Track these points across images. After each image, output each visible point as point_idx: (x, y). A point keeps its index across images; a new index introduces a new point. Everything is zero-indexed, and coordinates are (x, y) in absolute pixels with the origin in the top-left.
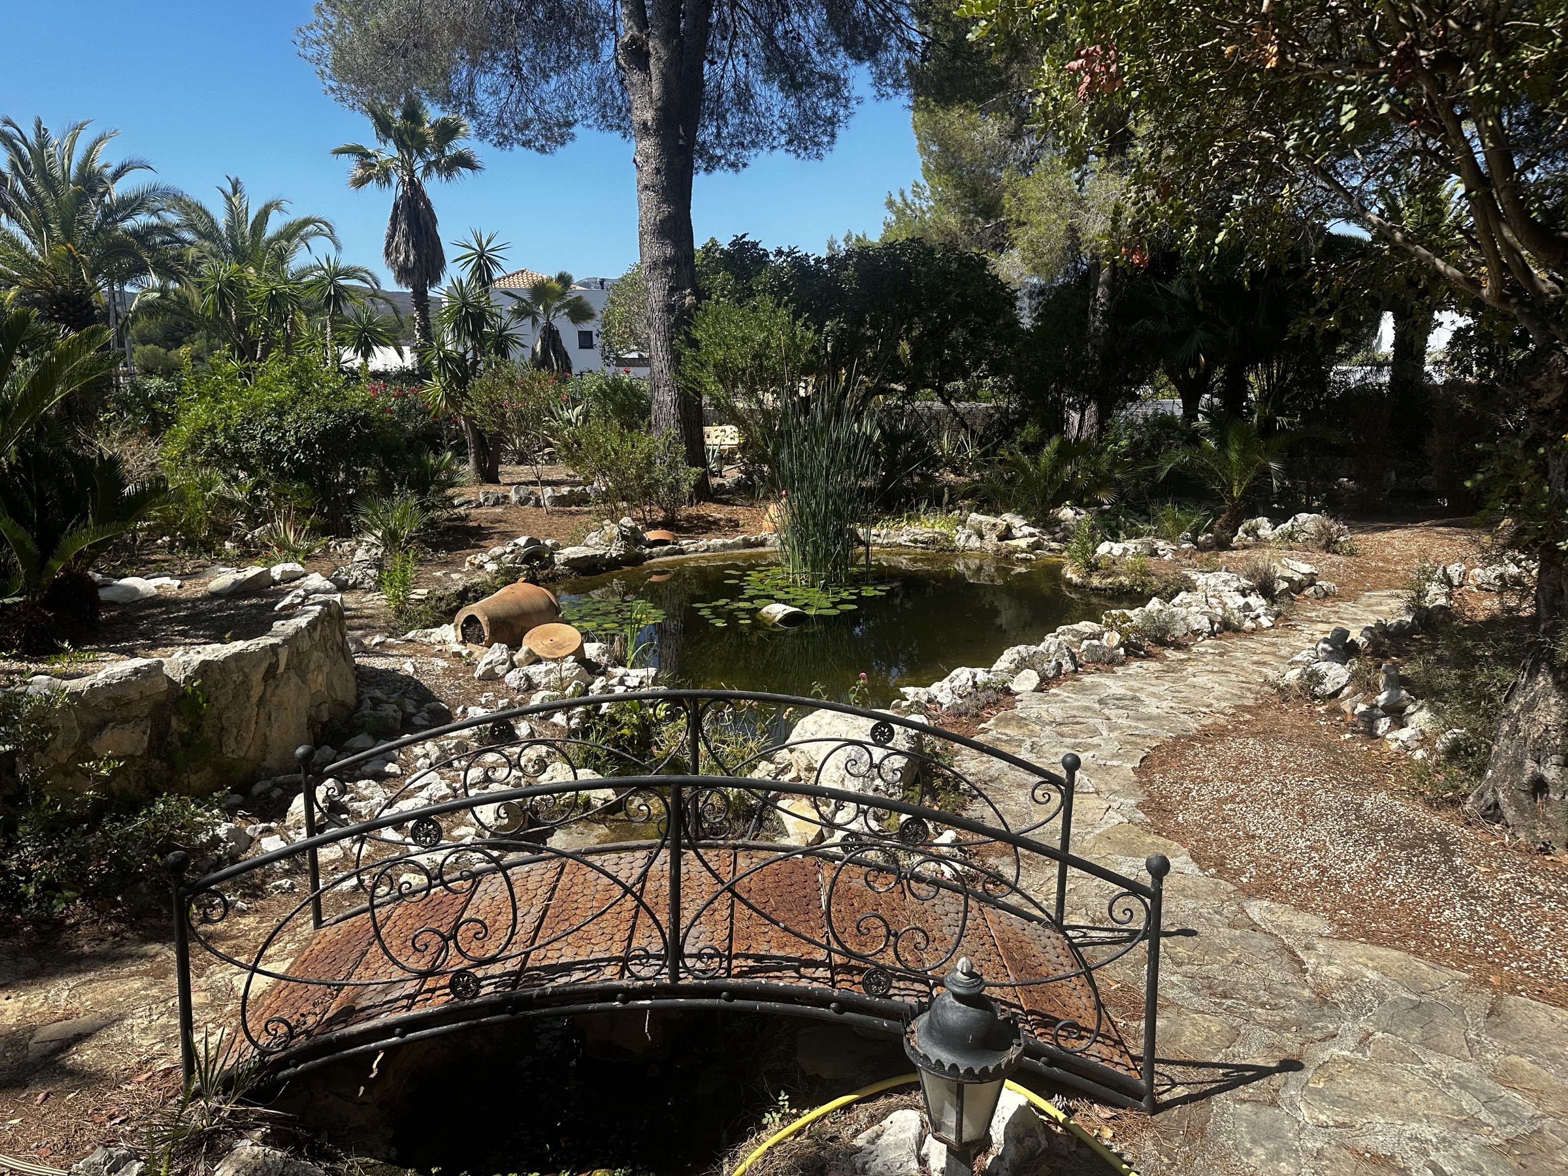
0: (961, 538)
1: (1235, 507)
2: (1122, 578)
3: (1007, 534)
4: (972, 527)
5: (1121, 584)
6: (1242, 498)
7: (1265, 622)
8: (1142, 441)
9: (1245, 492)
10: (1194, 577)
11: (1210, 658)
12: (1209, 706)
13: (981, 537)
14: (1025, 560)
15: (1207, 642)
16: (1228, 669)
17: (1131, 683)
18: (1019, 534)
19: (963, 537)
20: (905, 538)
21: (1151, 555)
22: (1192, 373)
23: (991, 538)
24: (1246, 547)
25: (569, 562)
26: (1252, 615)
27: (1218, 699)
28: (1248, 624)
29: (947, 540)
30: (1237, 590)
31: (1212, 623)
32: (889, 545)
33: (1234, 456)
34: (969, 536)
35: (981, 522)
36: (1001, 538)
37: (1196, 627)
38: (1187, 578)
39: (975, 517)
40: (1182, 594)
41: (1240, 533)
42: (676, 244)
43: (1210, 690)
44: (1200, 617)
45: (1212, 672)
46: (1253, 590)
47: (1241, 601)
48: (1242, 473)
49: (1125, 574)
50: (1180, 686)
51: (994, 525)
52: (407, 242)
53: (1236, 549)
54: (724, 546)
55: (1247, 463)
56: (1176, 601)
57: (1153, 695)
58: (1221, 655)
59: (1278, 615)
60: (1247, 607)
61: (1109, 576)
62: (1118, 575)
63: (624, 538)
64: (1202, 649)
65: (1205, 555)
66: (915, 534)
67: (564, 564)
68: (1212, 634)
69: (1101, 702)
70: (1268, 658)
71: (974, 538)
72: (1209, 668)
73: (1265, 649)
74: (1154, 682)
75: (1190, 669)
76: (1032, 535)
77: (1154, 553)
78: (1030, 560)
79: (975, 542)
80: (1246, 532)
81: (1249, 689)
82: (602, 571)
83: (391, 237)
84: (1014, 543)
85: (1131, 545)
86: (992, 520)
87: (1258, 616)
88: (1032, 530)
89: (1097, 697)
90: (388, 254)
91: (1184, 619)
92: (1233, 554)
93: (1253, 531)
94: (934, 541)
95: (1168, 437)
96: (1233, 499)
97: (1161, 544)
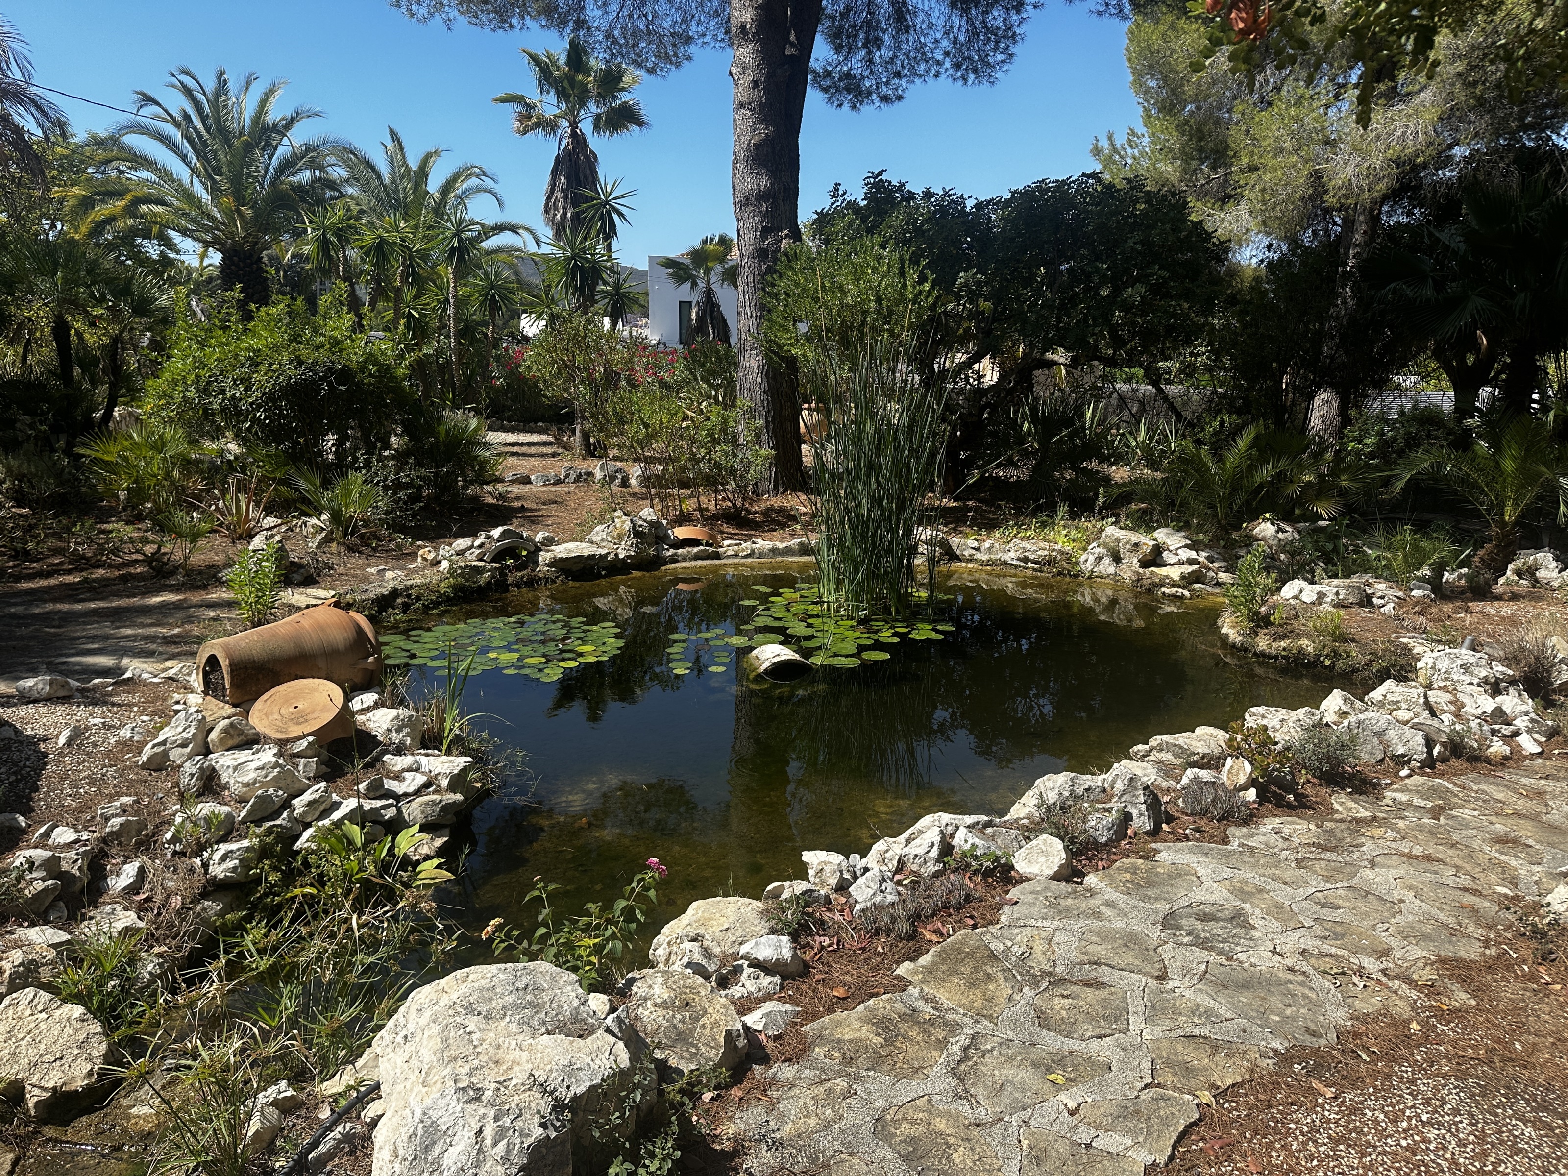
0: (1087, 561)
1: (1505, 535)
2: (1304, 642)
3: (1155, 558)
4: (1105, 545)
5: (1301, 650)
6: (1516, 523)
7: (1528, 744)
8: (1394, 439)
9: (1523, 515)
10: (1418, 650)
11: (1412, 816)
12: (1383, 953)
13: (1117, 559)
14: (1174, 598)
15: (1417, 779)
16: (1440, 852)
17: (1247, 874)
18: (1172, 559)
19: (1091, 559)
20: (1012, 554)
21: (1361, 604)
22: (1470, 360)
23: (1131, 565)
24: (1515, 597)
25: (556, 563)
26: (1506, 730)
27: (1404, 934)
28: (1498, 747)
29: (1068, 561)
30: (1485, 681)
31: (1429, 744)
32: (991, 563)
33: (1508, 465)
34: (1100, 558)
35: (1118, 540)
36: (1145, 563)
37: (1401, 751)
38: (1406, 650)
39: (1112, 531)
40: (1389, 684)
41: (1509, 573)
42: (773, 175)
43: (1394, 907)
44: (1408, 732)
45: (1410, 856)
46: (1513, 682)
47: (1488, 704)
48: (1520, 489)
49: (1309, 637)
50: (1337, 891)
51: (1137, 545)
52: (565, 198)
53: (1498, 598)
54: (774, 551)
55: (1526, 476)
56: (1376, 695)
57: (1278, 910)
58: (1436, 812)
59: (1552, 734)
60: (1498, 714)
61: (1284, 637)
62: (1299, 636)
63: (637, 534)
64: (1403, 797)
65: (1447, 608)
66: (1025, 550)
67: (550, 565)
68: (1429, 763)
69: (1169, 922)
70: (1525, 832)
71: (1107, 561)
72: (1405, 847)
73: (1522, 805)
74: (1290, 874)
75: (1368, 847)
76: (1191, 562)
77: (1366, 601)
78: (1182, 597)
79: (1107, 567)
80: (1519, 573)
81: (1474, 911)
82: (600, 576)
83: (551, 192)
84: (1162, 571)
85: (1331, 588)
86: (1134, 537)
87: (1517, 733)
88: (1193, 554)
89: (1163, 907)
90: (546, 211)
91: (1380, 734)
92: (1491, 608)
93: (1530, 572)
94: (1051, 561)
95: (1429, 436)
96: (1503, 524)
97: (1381, 587)
